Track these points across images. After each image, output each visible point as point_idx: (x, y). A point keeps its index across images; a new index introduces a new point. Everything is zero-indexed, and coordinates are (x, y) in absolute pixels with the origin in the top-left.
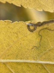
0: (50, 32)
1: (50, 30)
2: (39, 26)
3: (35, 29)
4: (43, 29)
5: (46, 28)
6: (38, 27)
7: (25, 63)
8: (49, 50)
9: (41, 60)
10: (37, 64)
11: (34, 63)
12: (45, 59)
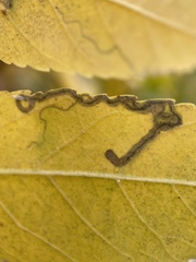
0: (61, 113)
1: (61, 109)
2: (40, 100)
3: (31, 107)
4: (47, 107)
5: (53, 106)
6: (37, 104)
7: (14, 175)
8: (62, 149)
9: (46, 169)
10: (39, 177)
11: (31, 176)
12: (53, 167)
